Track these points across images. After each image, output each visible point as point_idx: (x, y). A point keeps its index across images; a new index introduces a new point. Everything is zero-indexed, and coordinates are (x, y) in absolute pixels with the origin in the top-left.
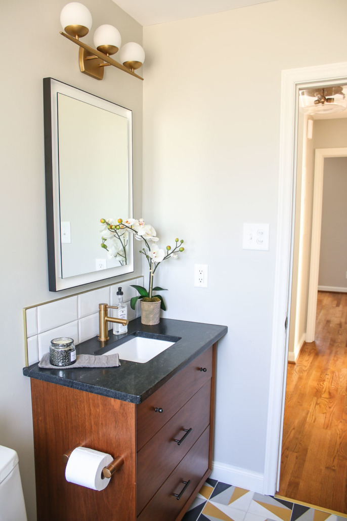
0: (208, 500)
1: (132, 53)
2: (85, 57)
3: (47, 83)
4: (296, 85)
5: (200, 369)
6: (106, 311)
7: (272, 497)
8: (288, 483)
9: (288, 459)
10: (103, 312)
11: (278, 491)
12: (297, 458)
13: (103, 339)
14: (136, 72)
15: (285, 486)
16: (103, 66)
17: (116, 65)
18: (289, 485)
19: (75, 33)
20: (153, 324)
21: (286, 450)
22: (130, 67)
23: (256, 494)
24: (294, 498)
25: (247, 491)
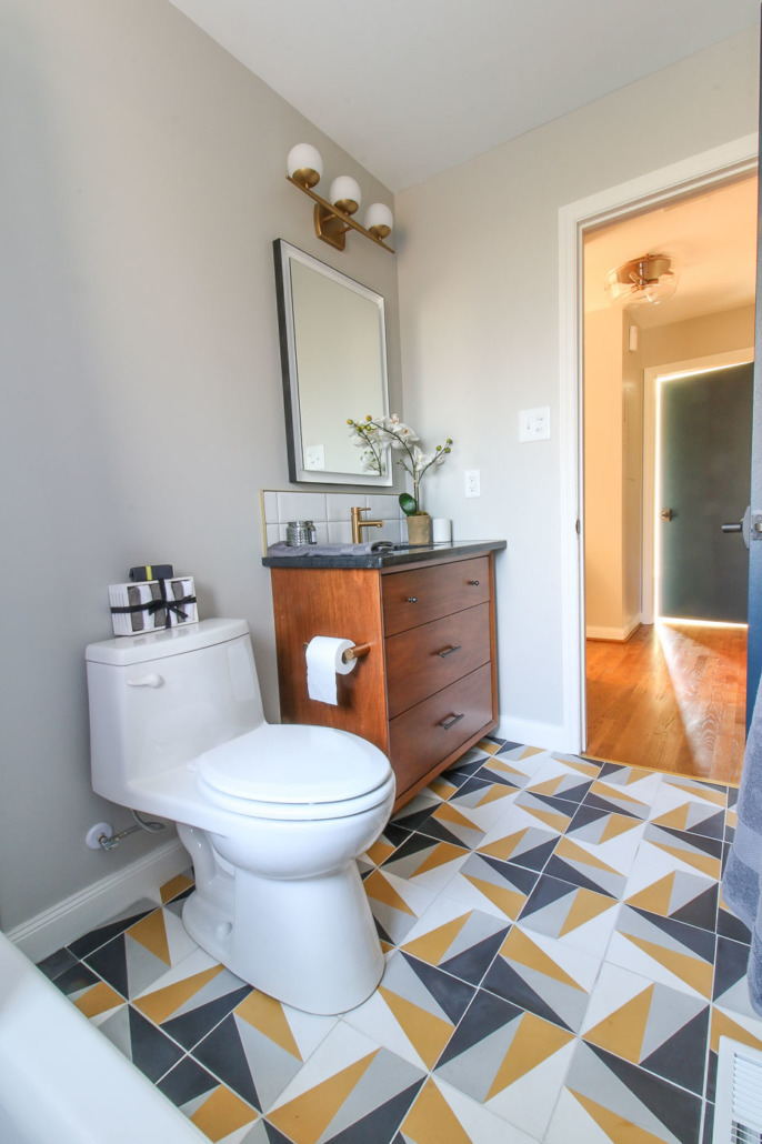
0: (492, 756)
1: (378, 216)
2: (321, 219)
3: (277, 245)
4: (578, 224)
5: (471, 583)
6: (359, 514)
10: (356, 517)
11: (584, 750)
14: (384, 241)
15: (595, 746)
16: (344, 232)
17: (360, 229)
19: (305, 181)
22: (377, 234)
24: (606, 758)
25: (543, 750)
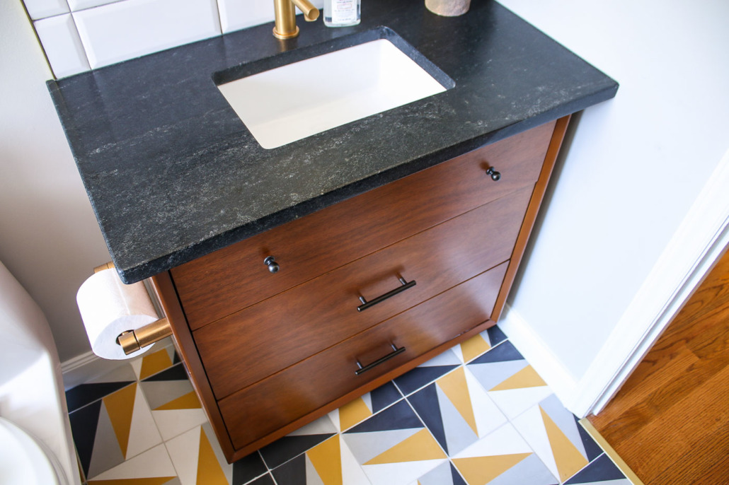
0: (464, 365)
7: (577, 419)
8: (627, 409)
9: (673, 361)
11: (596, 412)
12: (691, 368)
13: (281, 33)
15: (618, 410)
18: (627, 413)
20: (445, 14)
21: (684, 341)
23: (553, 397)
24: (612, 443)
25: (541, 383)
